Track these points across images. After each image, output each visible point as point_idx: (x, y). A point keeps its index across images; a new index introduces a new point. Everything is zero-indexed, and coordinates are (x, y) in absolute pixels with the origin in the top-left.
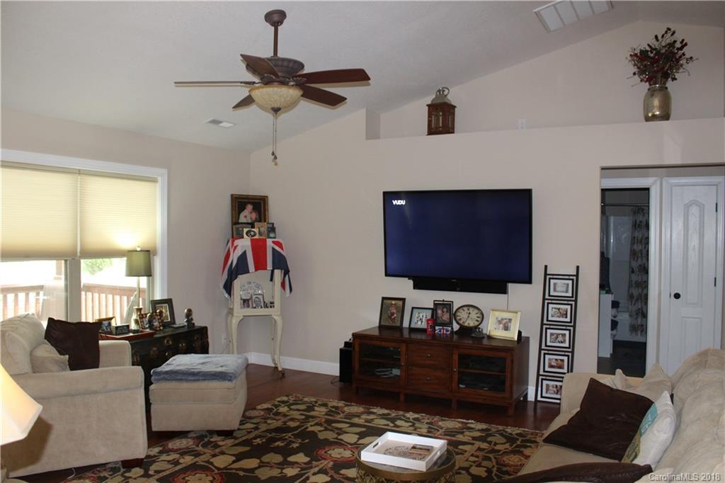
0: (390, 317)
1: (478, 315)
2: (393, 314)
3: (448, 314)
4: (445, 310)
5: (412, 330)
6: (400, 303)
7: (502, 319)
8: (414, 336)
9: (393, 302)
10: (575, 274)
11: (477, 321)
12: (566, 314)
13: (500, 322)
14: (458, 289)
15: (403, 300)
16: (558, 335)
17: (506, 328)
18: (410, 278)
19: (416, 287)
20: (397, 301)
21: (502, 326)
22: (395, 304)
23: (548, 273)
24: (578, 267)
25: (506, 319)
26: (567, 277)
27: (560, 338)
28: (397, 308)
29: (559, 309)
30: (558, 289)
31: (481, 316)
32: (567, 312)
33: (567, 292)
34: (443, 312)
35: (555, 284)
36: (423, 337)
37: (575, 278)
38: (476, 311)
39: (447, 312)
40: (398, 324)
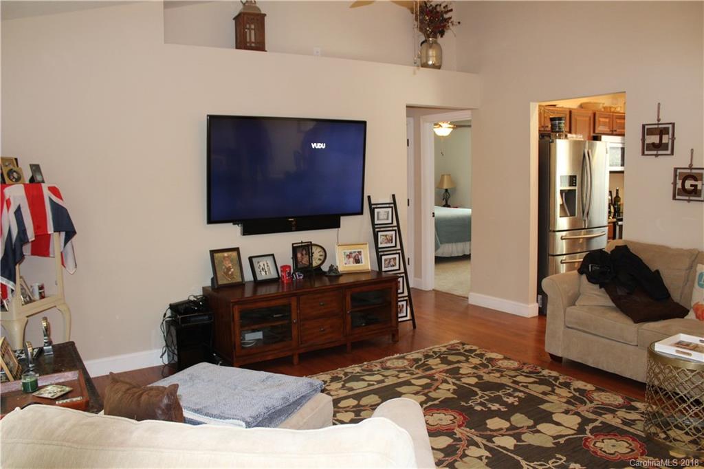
0: (226, 273)
1: (321, 253)
2: (229, 269)
3: (307, 256)
4: (304, 252)
5: (258, 283)
6: (234, 254)
7: (351, 253)
8: (263, 291)
9: (226, 254)
10: (392, 202)
11: (320, 259)
13: (349, 256)
14: (294, 228)
15: (237, 250)
16: (390, 259)
17: (357, 261)
18: (235, 222)
19: (247, 231)
20: (230, 253)
21: (352, 260)
22: (228, 257)
23: (373, 202)
24: (394, 196)
25: (355, 252)
26: (388, 205)
27: (392, 263)
28: (231, 261)
29: (386, 236)
30: (381, 217)
31: (323, 254)
32: (392, 237)
33: (388, 219)
34: (302, 255)
35: (378, 213)
36: (272, 290)
37: (394, 205)
38: (319, 249)
39: (306, 254)
40: (239, 280)
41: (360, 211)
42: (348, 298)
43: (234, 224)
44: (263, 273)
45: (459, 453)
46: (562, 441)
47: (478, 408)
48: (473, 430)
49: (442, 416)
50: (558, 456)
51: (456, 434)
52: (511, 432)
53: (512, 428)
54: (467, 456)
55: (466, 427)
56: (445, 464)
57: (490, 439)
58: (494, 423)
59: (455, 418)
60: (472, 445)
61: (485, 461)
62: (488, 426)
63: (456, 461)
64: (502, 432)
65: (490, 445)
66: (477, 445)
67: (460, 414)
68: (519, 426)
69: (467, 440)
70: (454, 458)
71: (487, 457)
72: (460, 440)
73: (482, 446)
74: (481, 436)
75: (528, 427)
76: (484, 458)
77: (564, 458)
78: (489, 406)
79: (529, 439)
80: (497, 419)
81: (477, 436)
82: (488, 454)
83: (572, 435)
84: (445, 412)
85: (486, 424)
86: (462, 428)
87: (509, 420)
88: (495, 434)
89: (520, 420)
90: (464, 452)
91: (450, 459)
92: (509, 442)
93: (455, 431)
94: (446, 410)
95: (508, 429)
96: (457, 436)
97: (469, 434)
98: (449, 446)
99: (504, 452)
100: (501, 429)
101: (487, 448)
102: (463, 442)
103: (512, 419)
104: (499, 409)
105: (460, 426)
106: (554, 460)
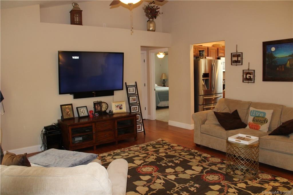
0: (67, 114)
1: (106, 106)
2: (68, 112)
3: (100, 107)
4: (98, 105)
5: (80, 118)
6: (70, 106)
7: (118, 105)
8: (82, 121)
9: (67, 106)
10: (135, 84)
11: (106, 108)
12: (135, 100)
13: (117, 107)
14: (95, 96)
15: (71, 105)
16: (135, 108)
17: (121, 108)
18: (71, 93)
19: (75, 97)
20: (68, 106)
21: (118, 108)
22: (68, 107)
23: (127, 85)
24: (136, 82)
25: (120, 105)
26: (133, 86)
27: (135, 109)
28: (69, 109)
29: (133, 98)
30: (131, 91)
31: (107, 106)
32: (135, 99)
33: (133, 91)
34: (98, 106)
35: (130, 89)
36: (86, 120)
37: (136, 86)
38: (105, 104)
39: (99, 106)
40: (72, 116)
41: (122, 88)
42: (116, 123)
43: (70, 94)
44: (82, 114)
45: (153, 182)
46: (193, 176)
47: (164, 165)
48: (160, 173)
49: (149, 168)
50: (191, 182)
51: (153, 175)
52: (174, 174)
53: (176, 172)
54: (156, 183)
55: (157, 172)
56: (146, 186)
57: (166, 176)
58: (168, 170)
59: (154, 169)
60: (158, 179)
61: (162, 184)
62: (166, 172)
63: (151, 184)
64: (171, 174)
65: (165, 178)
66: (160, 179)
67: (156, 167)
68: (178, 171)
69: (157, 177)
70: (150, 184)
71: (163, 183)
72: (154, 177)
73: (162, 179)
74: (162, 175)
75: (182, 172)
76: (162, 183)
77: (193, 183)
78: (168, 164)
79: (181, 176)
80: (170, 169)
81: (161, 175)
82: (164, 182)
83: (198, 174)
84: (150, 167)
85: (165, 171)
86: (156, 172)
87: (174, 169)
88: (168, 174)
89: (179, 169)
90: (155, 181)
91: (148, 184)
92: (173, 177)
93: (153, 174)
94: (151, 166)
95: (173, 172)
96: (153, 176)
97: (158, 175)
98: (149, 179)
99: (170, 181)
100: (171, 172)
101: (164, 180)
102: (155, 178)
103: (176, 169)
104: (172, 165)
105: (155, 172)
106: (189, 183)
